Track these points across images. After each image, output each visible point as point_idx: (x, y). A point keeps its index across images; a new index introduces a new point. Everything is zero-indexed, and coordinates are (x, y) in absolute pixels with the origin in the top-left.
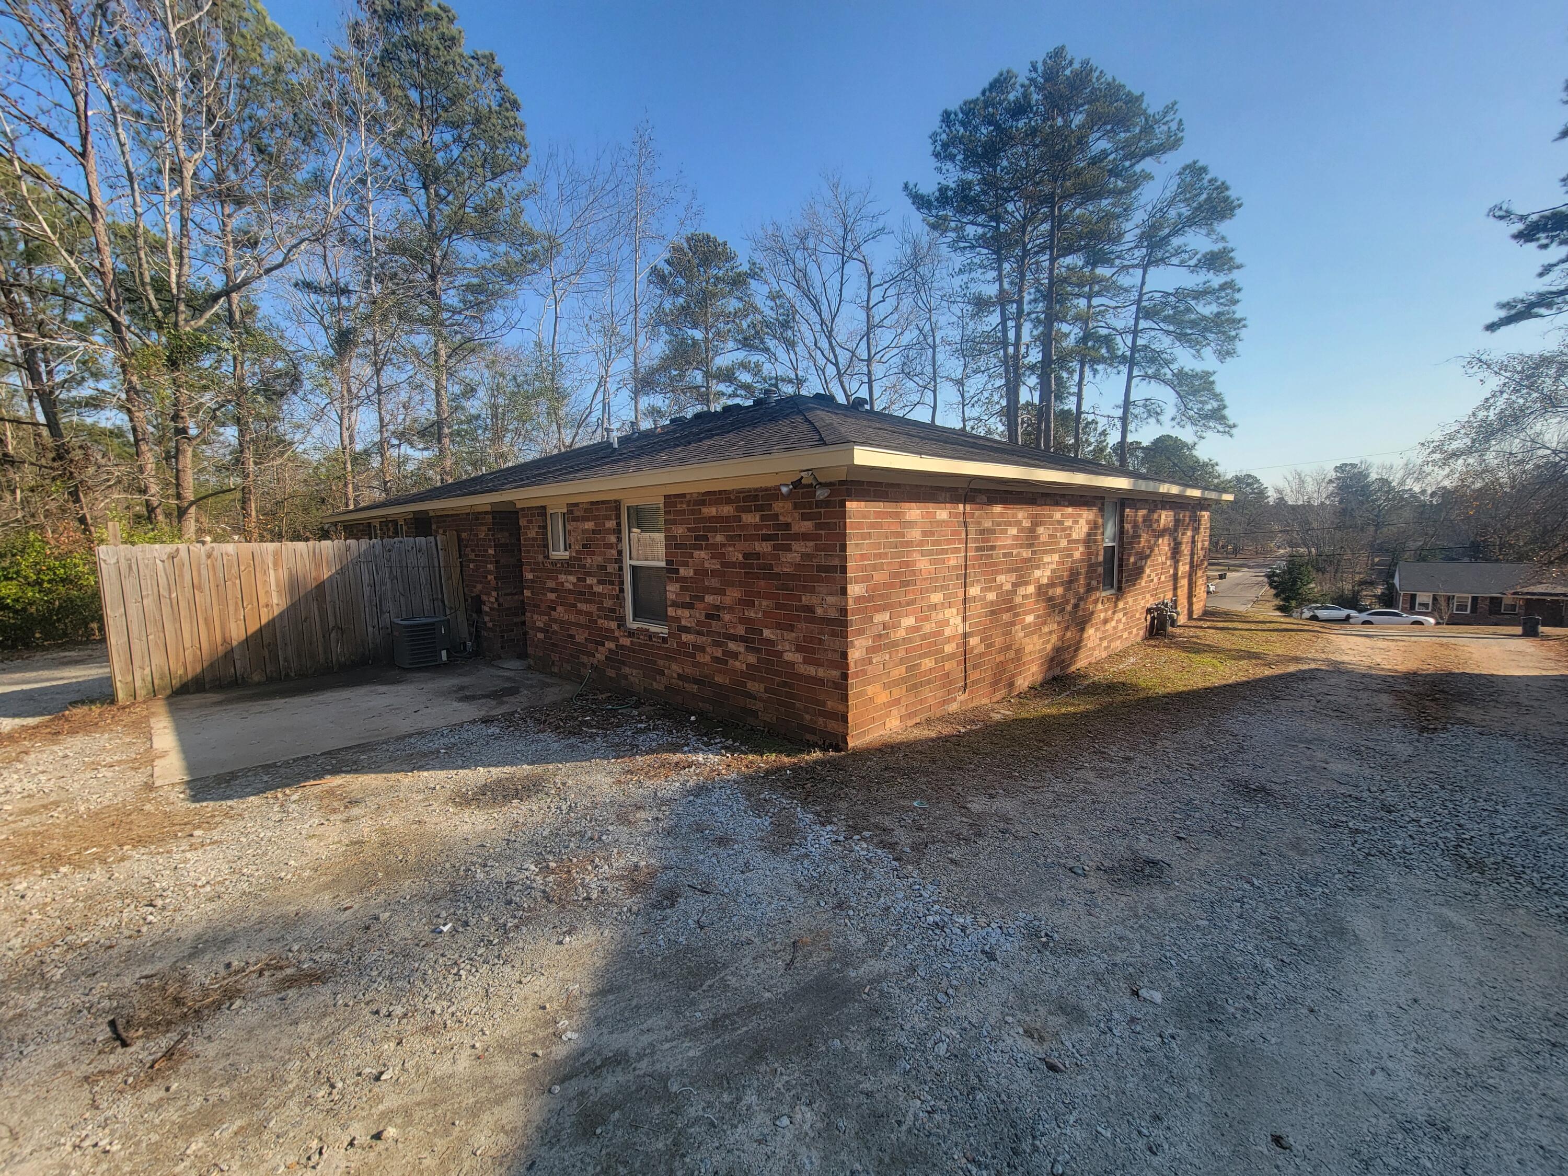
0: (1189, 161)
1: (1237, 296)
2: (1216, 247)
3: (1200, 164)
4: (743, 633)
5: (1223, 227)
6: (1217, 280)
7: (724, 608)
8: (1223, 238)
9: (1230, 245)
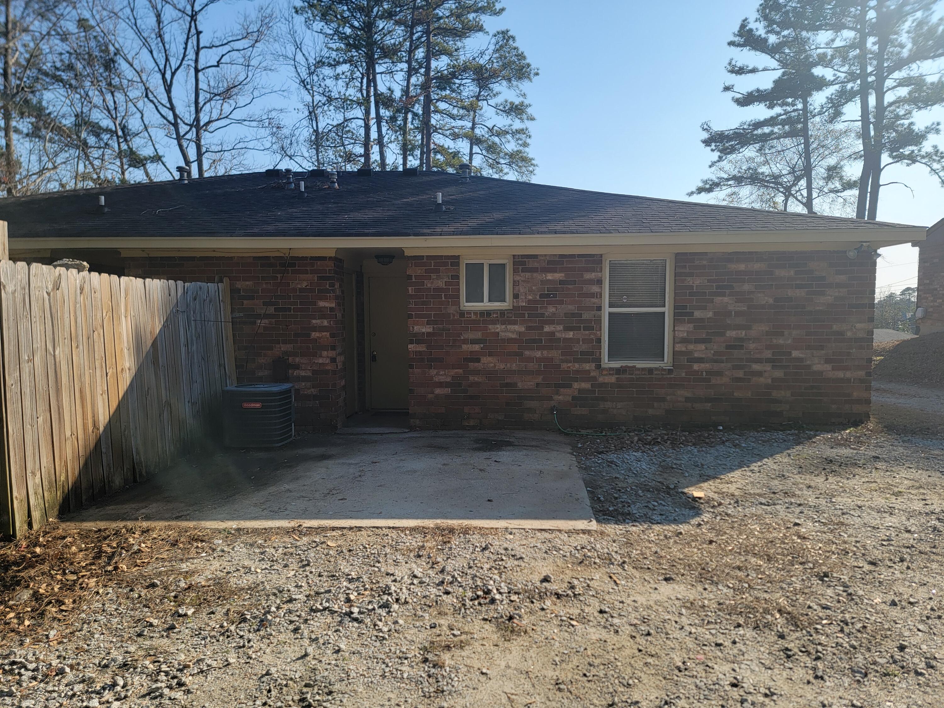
0: (504, 29)
1: (528, 141)
2: (517, 101)
3: (510, 33)
4: (770, 356)
5: (525, 86)
6: (517, 125)
7: (749, 339)
8: (524, 95)
9: (526, 102)
